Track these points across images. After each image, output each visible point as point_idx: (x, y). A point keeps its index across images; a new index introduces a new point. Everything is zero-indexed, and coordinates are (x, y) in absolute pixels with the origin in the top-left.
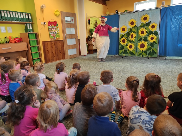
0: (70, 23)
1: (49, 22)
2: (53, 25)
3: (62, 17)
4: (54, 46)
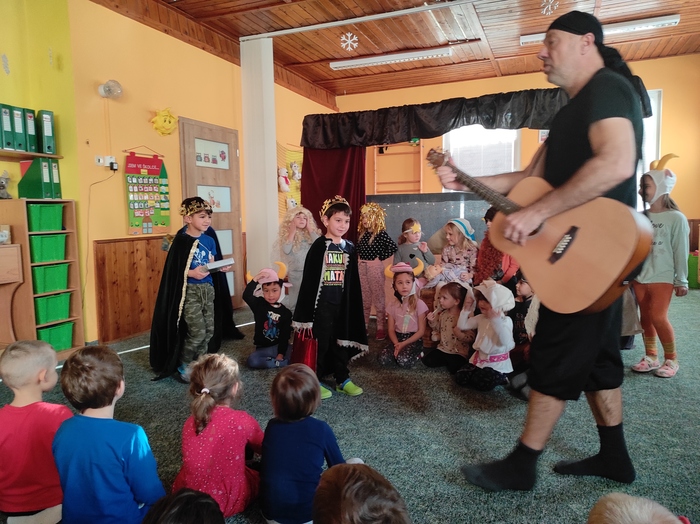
0: (214, 166)
2: (144, 172)
3: (183, 141)
4: (143, 263)
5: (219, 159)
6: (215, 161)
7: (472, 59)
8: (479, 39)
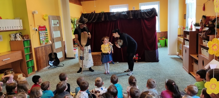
0: (56, 26)
1: (40, 27)
4: (44, 51)
5: (57, 24)
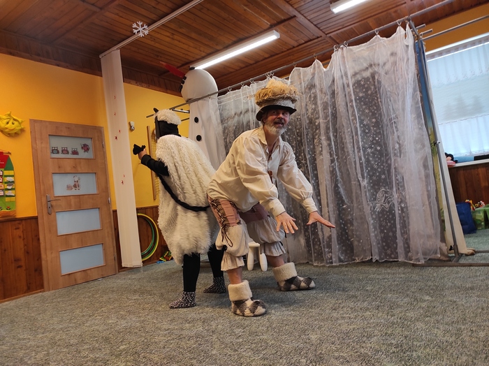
3: (34, 139)
5: (81, 151)
6: (75, 153)
7: (306, 39)
8: (295, 16)
